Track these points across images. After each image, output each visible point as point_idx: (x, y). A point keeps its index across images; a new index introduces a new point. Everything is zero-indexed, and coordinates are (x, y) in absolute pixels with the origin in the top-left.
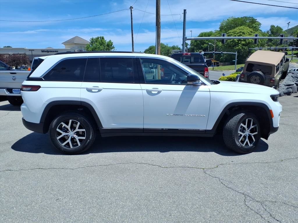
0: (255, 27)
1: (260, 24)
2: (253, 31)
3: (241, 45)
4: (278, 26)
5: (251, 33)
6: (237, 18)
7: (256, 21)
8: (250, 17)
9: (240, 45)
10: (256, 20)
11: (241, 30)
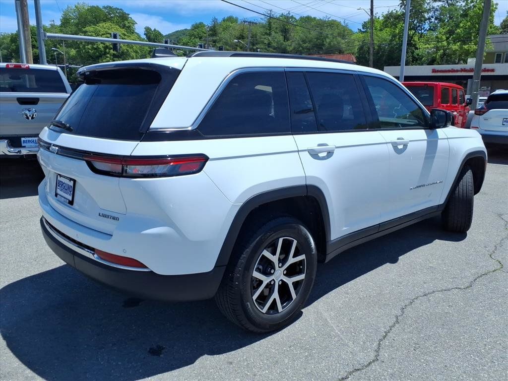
0: (129, 27)
1: (134, 23)
2: (126, 33)
3: (110, 55)
4: (156, 29)
5: (123, 37)
6: (96, 6)
7: (128, 18)
8: (118, 9)
9: (108, 55)
10: (129, 15)
11: (106, 30)
